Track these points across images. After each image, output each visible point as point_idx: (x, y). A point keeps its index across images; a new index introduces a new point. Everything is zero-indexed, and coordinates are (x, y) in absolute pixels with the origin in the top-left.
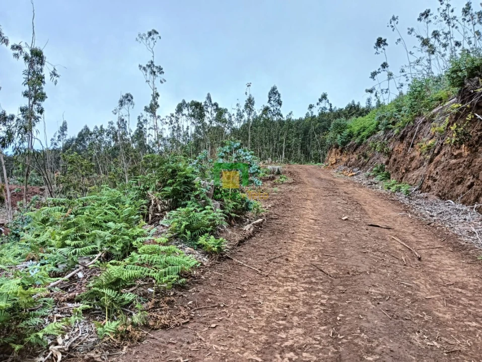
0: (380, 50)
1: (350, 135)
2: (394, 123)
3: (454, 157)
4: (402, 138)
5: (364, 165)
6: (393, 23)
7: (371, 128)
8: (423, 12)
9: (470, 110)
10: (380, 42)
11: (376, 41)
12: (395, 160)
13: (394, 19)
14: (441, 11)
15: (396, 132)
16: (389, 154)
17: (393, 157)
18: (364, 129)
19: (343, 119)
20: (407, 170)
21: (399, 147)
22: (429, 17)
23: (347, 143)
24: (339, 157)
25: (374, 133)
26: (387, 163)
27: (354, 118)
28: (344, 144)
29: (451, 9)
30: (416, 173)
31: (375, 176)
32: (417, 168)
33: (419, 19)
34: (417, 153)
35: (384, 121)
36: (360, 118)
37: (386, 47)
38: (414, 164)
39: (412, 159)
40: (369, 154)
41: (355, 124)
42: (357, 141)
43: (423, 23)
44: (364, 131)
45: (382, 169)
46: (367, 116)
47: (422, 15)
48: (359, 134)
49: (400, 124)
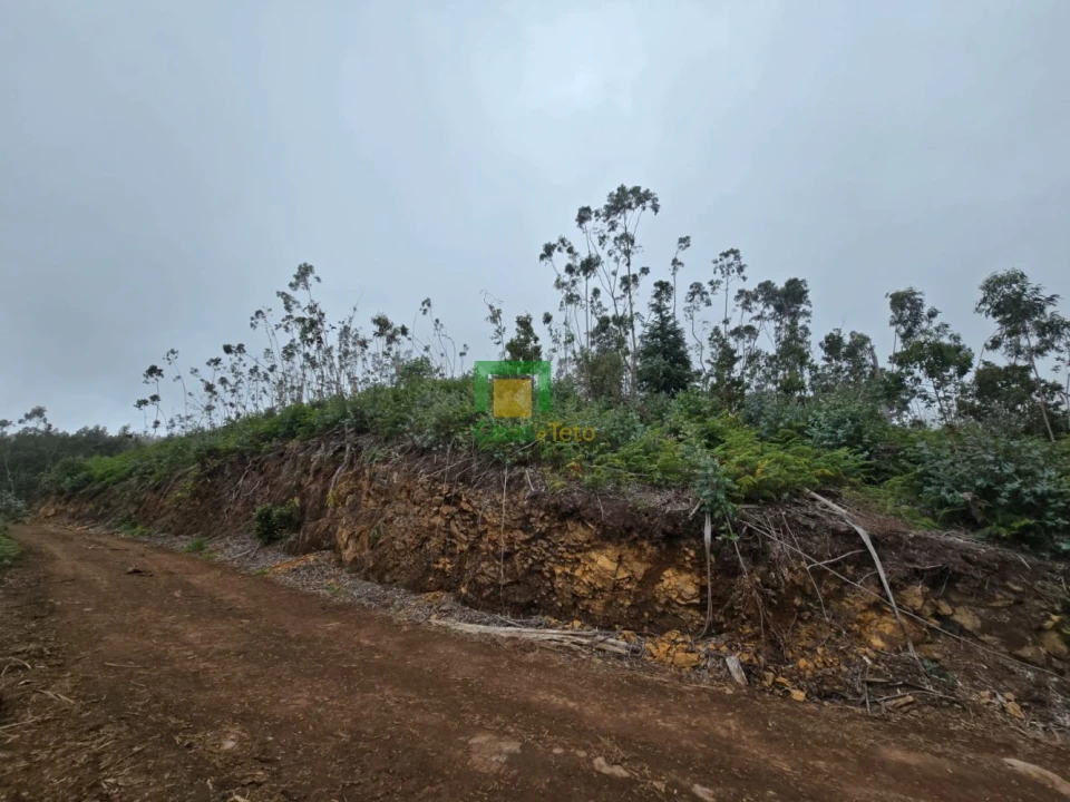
0: (151, 379)
1: (89, 480)
2: (151, 473)
3: (190, 506)
4: (157, 489)
5: (103, 516)
6: (171, 356)
7: (122, 474)
8: (214, 358)
9: (203, 476)
10: (153, 371)
11: (148, 368)
12: (145, 509)
13: (173, 352)
14: (232, 362)
15: (151, 482)
16: (140, 504)
17: (145, 506)
18: (111, 473)
19: (80, 457)
20: (155, 518)
21: (150, 497)
22: (219, 366)
23: (80, 488)
24: (61, 507)
25: (125, 479)
26: (136, 513)
27: (96, 457)
28: (75, 490)
29: (242, 363)
30: (163, 519)
31: (119, 526)
32: (165, 515)
33: (208, 364)
34: (167, 503)
35: (140, 470)
36: (106, 458)
37: (159, 378)
38: (162, 513)
39: (162, 508)
40: (114, 503)
41: (98, 465)
42: (97, 487)
43: (211, 369)
44: (110, 476)
45: (129, 518)
46: (118, 457)
47: (212, 361)
48: (102, 479)
49: (157, 475)
